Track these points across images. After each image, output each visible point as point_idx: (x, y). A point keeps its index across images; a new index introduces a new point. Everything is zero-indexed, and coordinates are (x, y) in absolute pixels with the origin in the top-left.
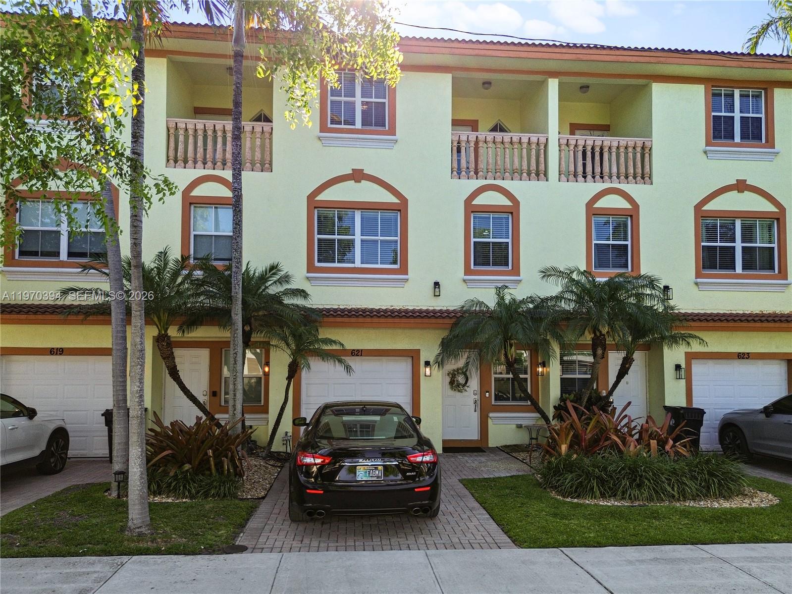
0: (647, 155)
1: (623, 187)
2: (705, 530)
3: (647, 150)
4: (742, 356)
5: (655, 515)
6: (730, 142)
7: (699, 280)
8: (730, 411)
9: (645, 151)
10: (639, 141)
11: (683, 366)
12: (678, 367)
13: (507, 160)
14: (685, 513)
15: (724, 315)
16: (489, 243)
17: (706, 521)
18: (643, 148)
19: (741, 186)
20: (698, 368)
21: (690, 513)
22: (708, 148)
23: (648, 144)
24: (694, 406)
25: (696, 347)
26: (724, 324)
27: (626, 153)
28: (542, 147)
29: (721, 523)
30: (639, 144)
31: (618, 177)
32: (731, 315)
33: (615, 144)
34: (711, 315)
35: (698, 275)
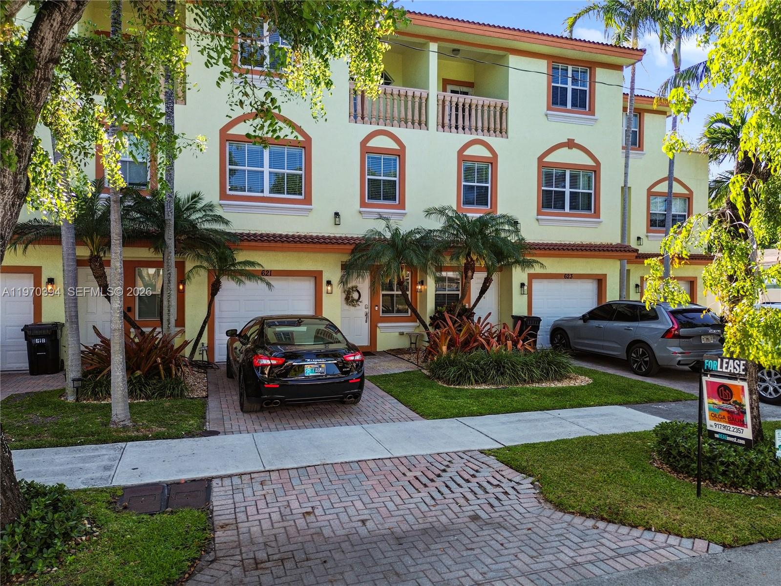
0: (504, 114)
1: (486, 138)
2: (548, 401)
3: (504, 110)
4: (567, 276)
5: (514, 393)
6: (563, 108)
7: (540, 217)
8: (558, 318)
9: (503, 111)
10: (499, 102)
11: (526, 284)
12: (522, 285)
13: (396, 110)
14: (534, 392)
15: (556, 245)
16: (380, 180)
17: (548, 396)
18: (501, 108)
19: (570, 144)
20: (537, 285)
21: (537, 391)
22: (549, 112)
23: (505, 105)
24: (533, 315)
25: (537, 270)
26: (557, 252)
27: (489, 111)
28: (424, 101)
29: (558, 396)
30: (499, 105)
31: (482, 131)
32: (561, 245)
33: (481, 103)
34: (547, 244)
35: (539, 213)
